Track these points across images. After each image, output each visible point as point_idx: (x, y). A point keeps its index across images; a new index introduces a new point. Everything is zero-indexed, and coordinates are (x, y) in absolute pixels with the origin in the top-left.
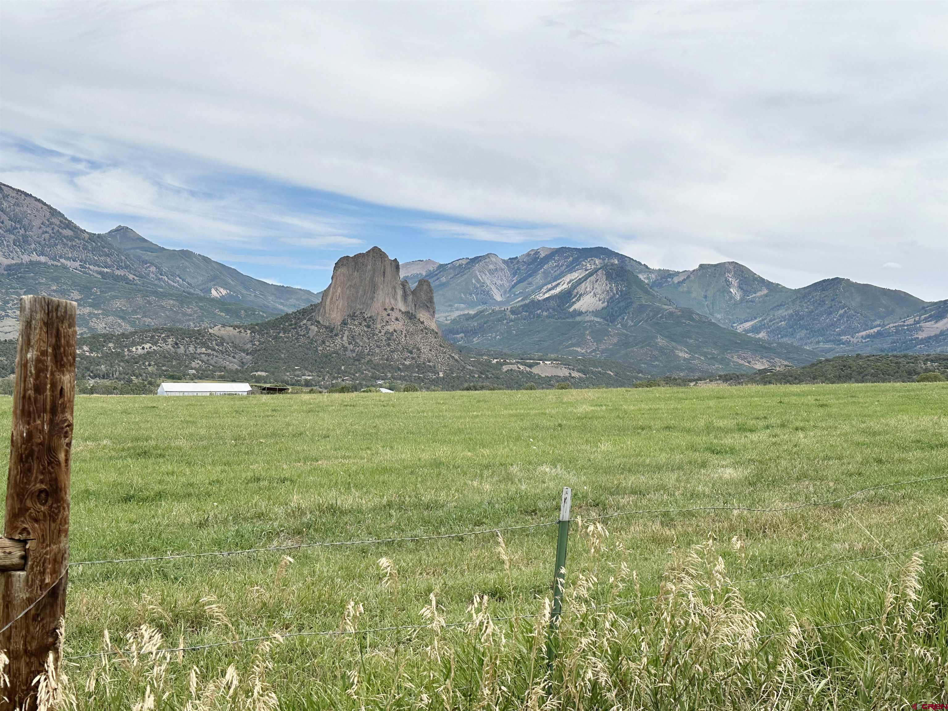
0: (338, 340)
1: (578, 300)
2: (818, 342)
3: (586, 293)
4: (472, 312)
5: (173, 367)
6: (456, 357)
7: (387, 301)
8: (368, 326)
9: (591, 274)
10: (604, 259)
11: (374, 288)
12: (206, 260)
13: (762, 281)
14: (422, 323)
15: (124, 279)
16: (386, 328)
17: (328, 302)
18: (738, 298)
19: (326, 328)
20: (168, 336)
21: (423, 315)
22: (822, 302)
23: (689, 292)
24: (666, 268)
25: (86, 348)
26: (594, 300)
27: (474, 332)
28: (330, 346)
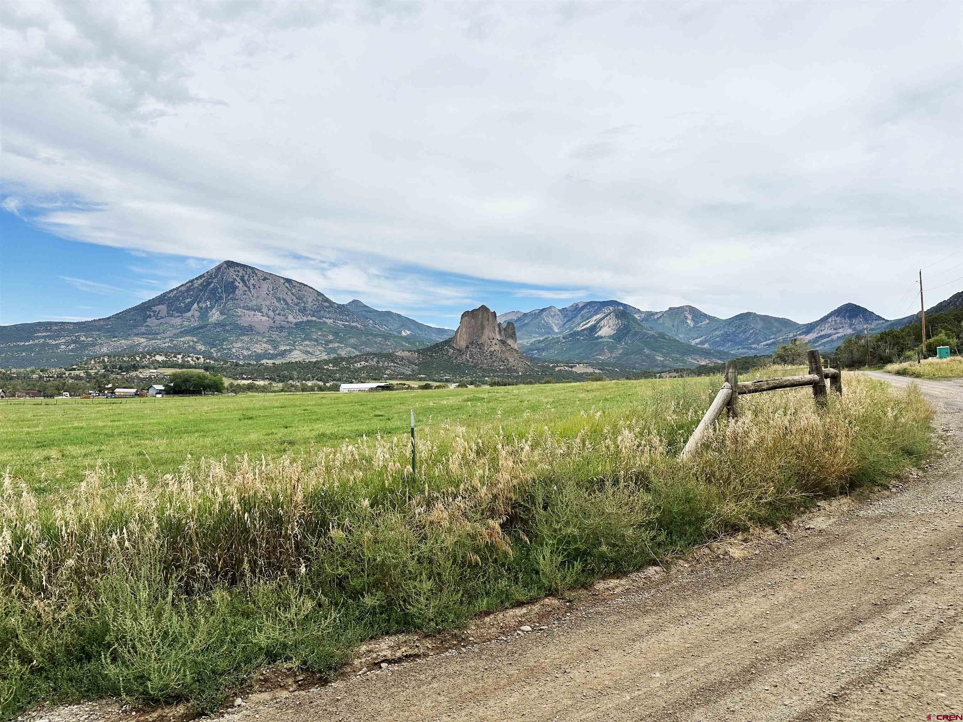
0: (464, 356)
1: (600, 330)
2: (738, 349)
3: (604, 326)
4: (541, 339)
5: (376, 374)
6: (529, 364)
7: (490, 334)
8: (480, 349)
9: (607, 316)
10: (614, 307)
11: (483, 328)
12: (399, 316)
13: (705, 316)
14: (510, 346)
15: (356, 327)
16: (490, 349)
17: (458, 336)
18: (692, 326)
19: (458, 350)
20: (374, 358)
21: (510, 342)
22: (740, 326)
23: (664, 323)
24: (650, 310)
25: (331, 365)
26: (609, 329)
27: (543, 349)
28: (460, 360)
